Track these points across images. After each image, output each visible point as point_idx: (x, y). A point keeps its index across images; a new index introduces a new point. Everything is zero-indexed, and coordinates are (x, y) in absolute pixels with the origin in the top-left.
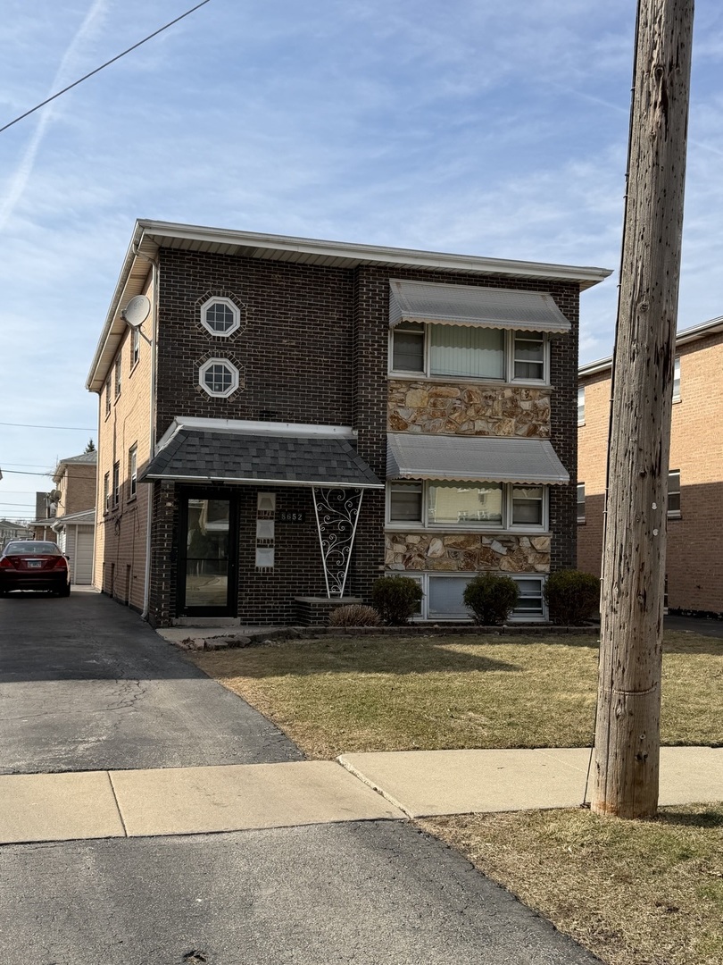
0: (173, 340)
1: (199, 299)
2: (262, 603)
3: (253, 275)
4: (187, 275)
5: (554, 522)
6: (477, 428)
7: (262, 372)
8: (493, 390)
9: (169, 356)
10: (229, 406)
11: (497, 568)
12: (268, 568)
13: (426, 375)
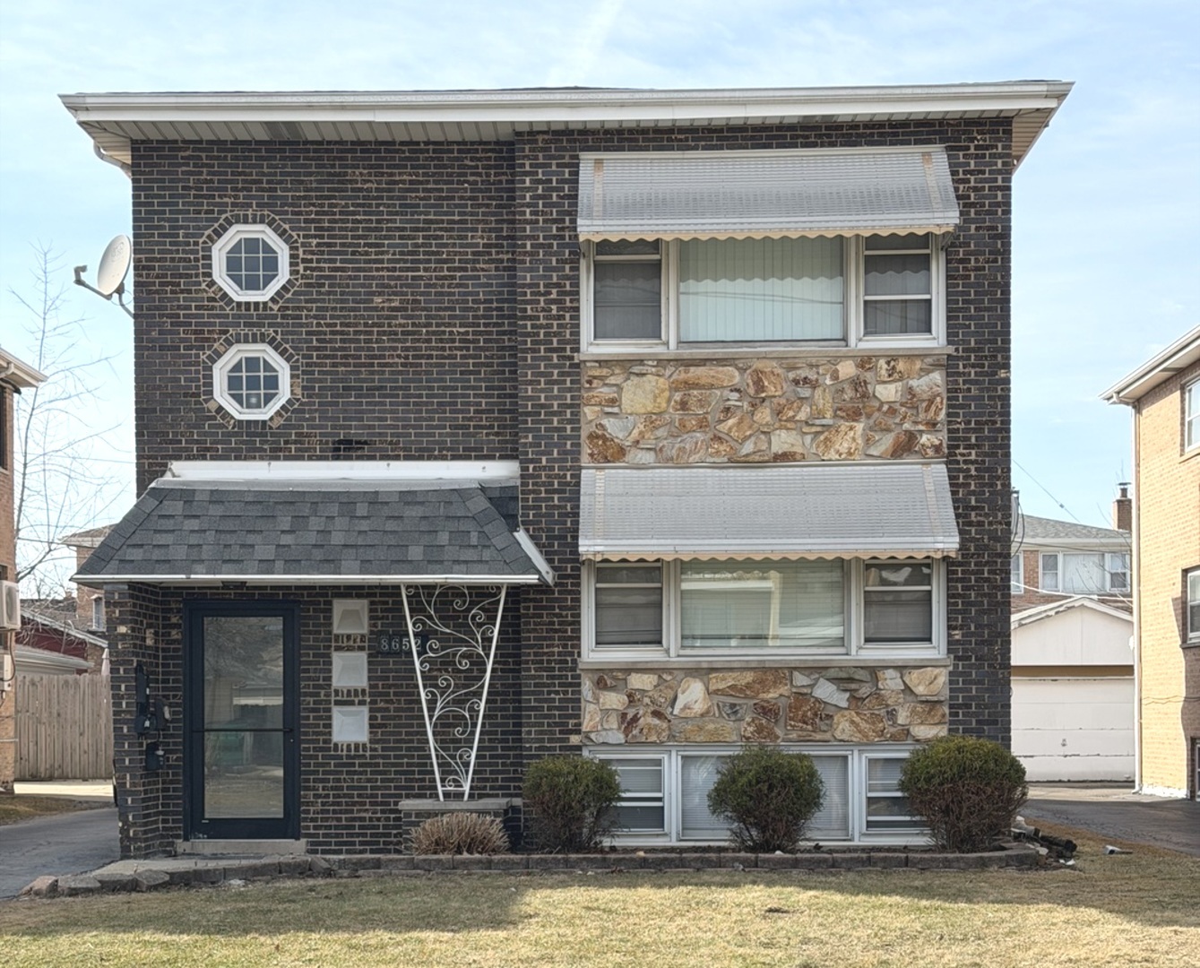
0: (161, 316)
1: (207, 233)
2: (346, 812)
3: (311, 174)
4: (184, 188)
5: (958, 635)
6: (777, 448)
7: (334, 365)
8: (811, 366)
9: (153, 348)
10: (272, 435)
11: (827, 736)
12: (357, 746)
13: (667, 344)
